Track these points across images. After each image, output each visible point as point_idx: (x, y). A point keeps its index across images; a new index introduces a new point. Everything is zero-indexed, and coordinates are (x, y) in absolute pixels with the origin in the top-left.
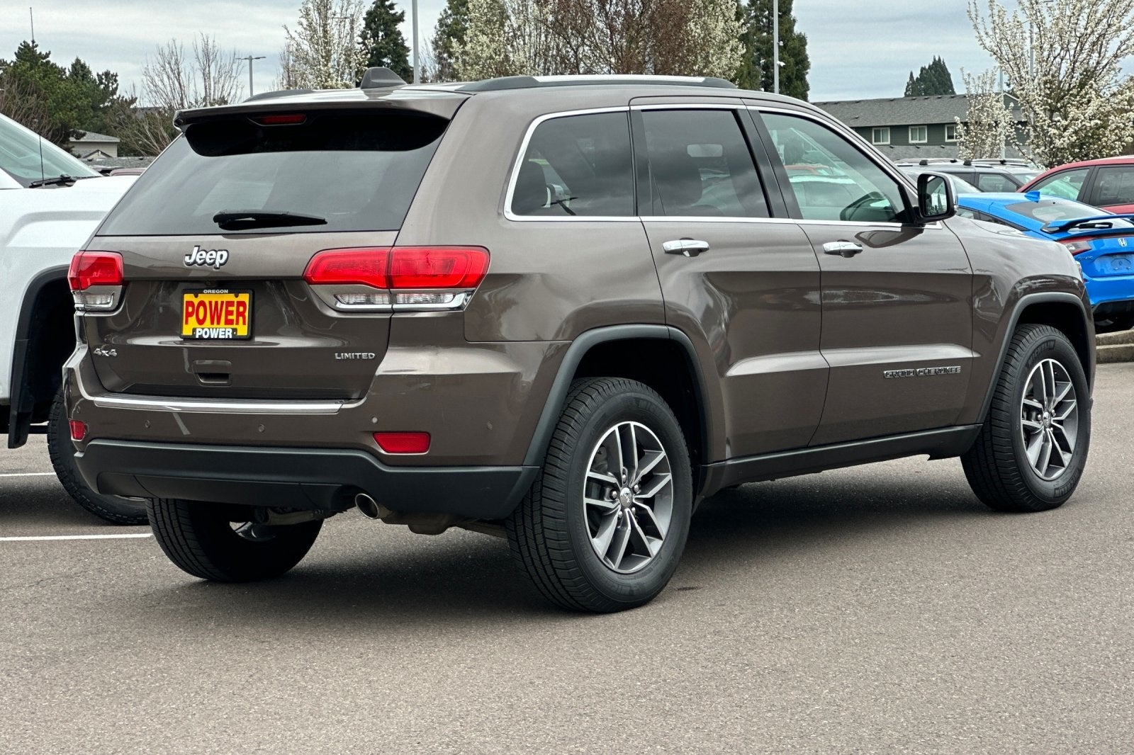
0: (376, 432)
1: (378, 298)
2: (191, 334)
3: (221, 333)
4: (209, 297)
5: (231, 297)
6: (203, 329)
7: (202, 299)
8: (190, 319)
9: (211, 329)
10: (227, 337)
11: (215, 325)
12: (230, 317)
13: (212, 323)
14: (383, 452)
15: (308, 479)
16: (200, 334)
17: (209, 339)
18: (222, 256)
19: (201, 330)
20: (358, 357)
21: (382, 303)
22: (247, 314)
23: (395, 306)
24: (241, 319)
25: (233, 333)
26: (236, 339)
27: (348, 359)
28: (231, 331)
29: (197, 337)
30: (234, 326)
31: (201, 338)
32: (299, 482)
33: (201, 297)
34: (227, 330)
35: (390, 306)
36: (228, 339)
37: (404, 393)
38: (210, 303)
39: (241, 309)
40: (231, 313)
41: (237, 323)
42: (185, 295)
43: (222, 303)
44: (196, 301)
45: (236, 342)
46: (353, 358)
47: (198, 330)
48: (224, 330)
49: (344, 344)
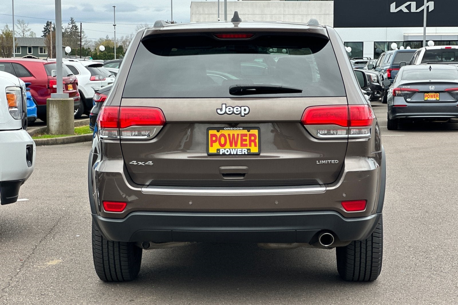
0: (343, 201)
1: (339, 132)
2: (216, 152)
3: (238, 151)
4: (228, 132)
5: (245, 132)
6: (225, 149)
7: (222, 133)
8: (214, 144)
9: (231, 150)
10: (243, 153)
11: (234, 147)
12: (244, 143)
13: (231, 145)
14: (346, 211)
15: (301, 228)
16: (223, 152)
17: (230, 154)
18: (245, 110)
19: (224, 150)
20: (329, 163)
21: (342, 134)
22: (257, 141)
23: (350, 136)
24: (253, 144)
25: (247, 151)
26: (250, 154)
27: (324, 164)
28: (246, 150)
29: (221, 153)
30: (248, 147)
31: (224, 154)
32: (296, 230)
33: (222, 132)
34: (243, 150)
35: (347, 136)
36: (245, 154)
37: (360, 181)
38: (229, 135)
39: (253, 138)
40: (246, 140)
41: (250, 145)
42: (210, 131)
43: (238, 135)
44: (218, 134)
45: (250, 156)
46: (327, 163)
47: (221, 150)
48: (241, 150)
49: (321, 156)
